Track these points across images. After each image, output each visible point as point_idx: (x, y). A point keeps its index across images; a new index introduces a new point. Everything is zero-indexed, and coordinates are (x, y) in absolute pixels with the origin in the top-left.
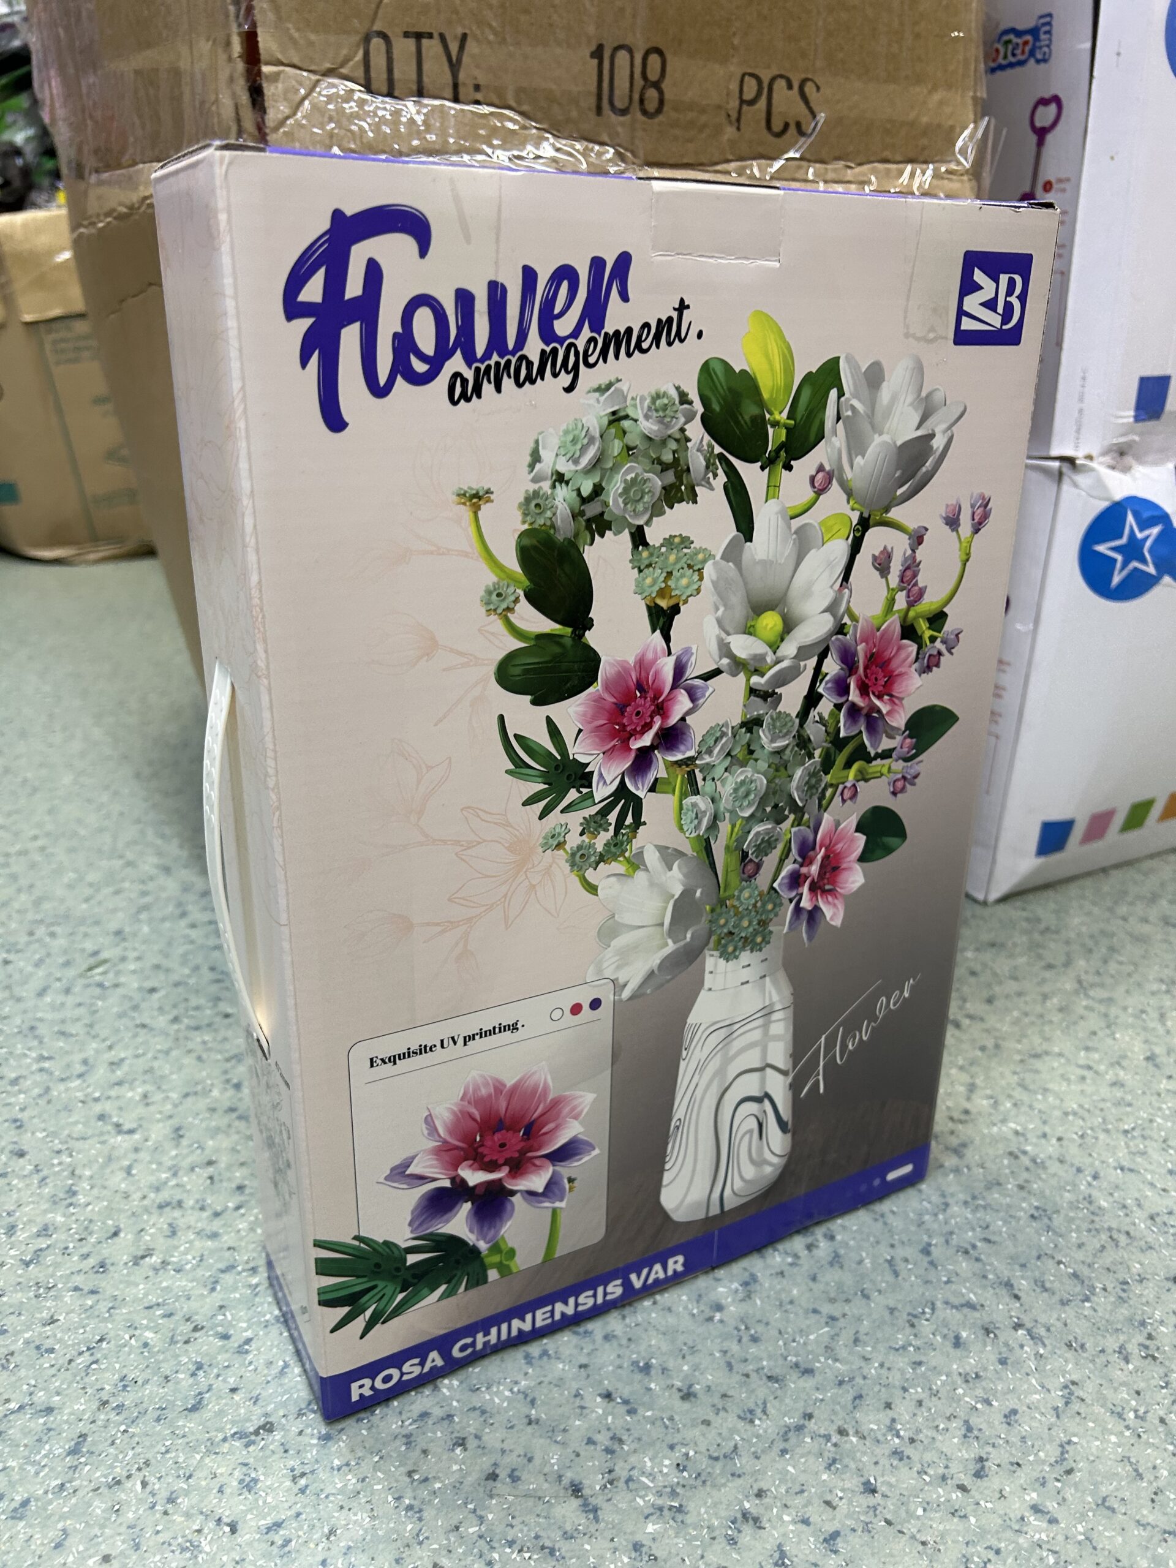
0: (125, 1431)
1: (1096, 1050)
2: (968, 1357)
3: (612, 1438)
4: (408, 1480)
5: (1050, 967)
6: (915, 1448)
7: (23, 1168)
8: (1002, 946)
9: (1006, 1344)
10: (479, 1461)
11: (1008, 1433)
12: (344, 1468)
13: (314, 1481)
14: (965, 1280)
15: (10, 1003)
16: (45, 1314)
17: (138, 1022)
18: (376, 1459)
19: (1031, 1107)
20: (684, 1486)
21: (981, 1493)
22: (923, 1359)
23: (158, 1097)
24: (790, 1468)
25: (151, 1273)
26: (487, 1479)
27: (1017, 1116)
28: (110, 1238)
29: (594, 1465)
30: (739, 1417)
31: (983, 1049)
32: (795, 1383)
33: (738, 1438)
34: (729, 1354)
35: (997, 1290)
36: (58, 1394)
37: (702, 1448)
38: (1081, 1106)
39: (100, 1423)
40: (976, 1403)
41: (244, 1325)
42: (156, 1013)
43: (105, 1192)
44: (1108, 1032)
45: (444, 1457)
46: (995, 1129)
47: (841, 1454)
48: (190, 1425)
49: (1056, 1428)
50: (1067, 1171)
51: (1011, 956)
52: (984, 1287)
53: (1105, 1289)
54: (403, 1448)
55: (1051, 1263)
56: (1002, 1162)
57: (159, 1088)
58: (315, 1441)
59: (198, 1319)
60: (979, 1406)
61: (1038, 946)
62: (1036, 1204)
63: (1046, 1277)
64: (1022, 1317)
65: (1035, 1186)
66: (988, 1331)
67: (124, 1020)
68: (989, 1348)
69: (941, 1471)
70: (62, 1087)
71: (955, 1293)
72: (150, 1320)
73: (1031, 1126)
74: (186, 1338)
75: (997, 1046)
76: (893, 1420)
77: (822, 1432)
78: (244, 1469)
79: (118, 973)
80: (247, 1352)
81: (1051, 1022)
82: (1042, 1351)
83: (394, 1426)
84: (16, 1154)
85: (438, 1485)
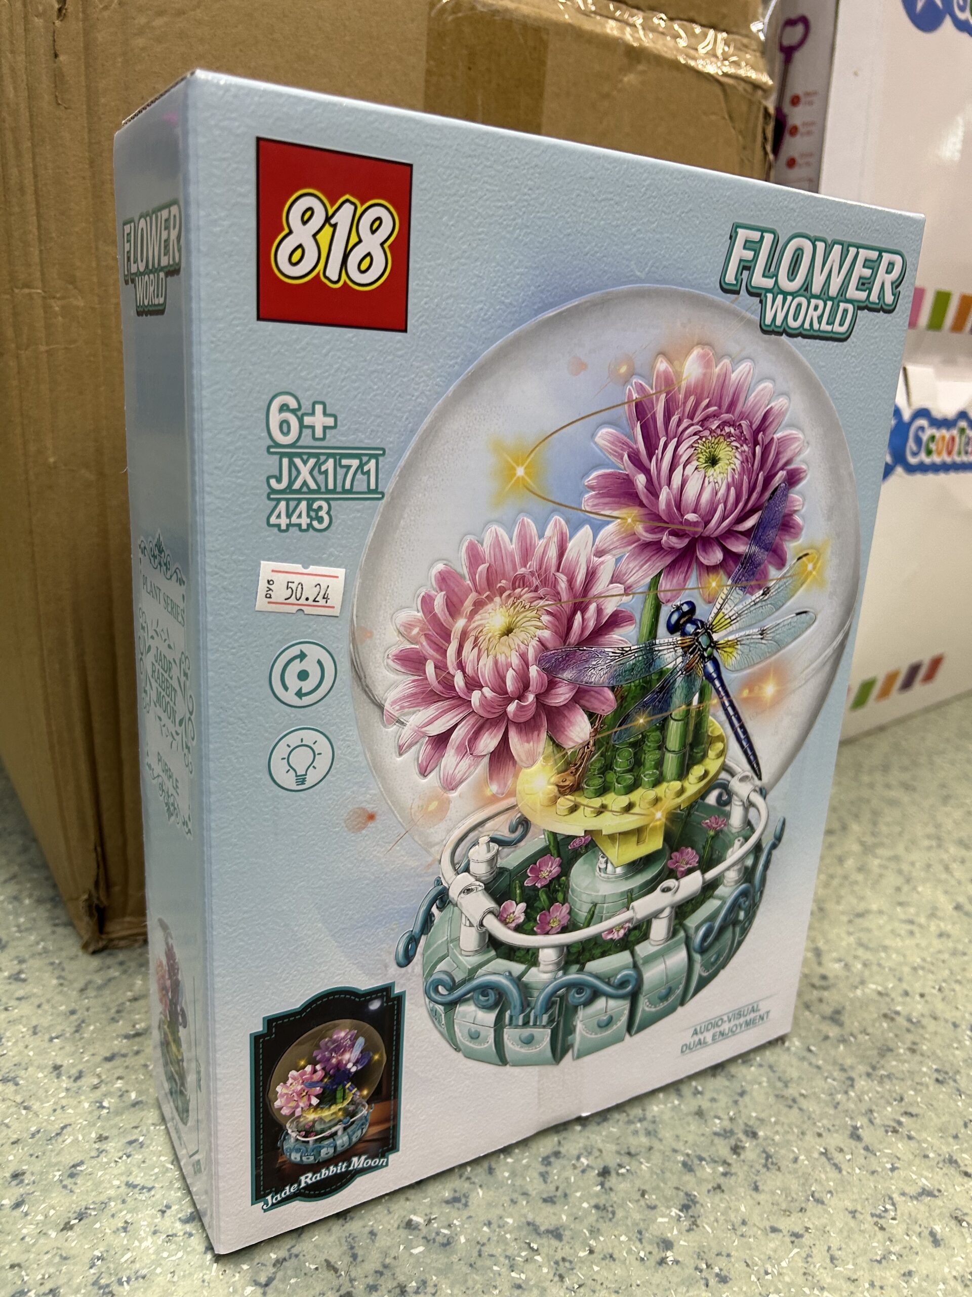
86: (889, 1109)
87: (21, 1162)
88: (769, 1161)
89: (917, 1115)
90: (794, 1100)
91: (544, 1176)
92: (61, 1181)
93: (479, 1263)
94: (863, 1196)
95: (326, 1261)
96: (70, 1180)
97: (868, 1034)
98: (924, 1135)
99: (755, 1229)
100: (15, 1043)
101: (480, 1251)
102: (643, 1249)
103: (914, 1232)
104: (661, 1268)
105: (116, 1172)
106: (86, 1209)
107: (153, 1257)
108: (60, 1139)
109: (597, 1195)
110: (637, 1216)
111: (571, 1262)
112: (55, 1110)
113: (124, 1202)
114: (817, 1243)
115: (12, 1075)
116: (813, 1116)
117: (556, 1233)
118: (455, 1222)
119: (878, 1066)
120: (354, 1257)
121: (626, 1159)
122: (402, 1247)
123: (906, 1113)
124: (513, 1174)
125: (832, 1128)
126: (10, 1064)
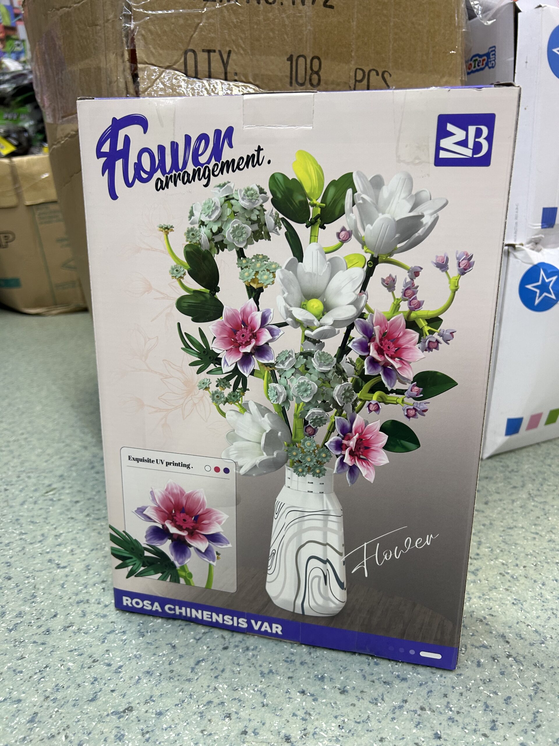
0: (57, 711)
1: (540, 525)
2: (485, 671)
3: (305, 713)
4: (201, 734)
5: (515, 487)
6: (460, 716)
7: (10, 585)
8: (491, 478)
9: (504, 665)
10: (237, 725)
11: (506, 708)
12: (168, 729)
13: (153, 735)
14: (482, 634)
15: (7, 508)
16: (19, 654)
17: (69, 516)
18: (185, 724)
19: (509, 552)
20: (342, 736)
21: (495, 738)
22: (463, 673)
23: (78, 551)
24: (397, 727)
25: (72, 634)
26: (242, 734)
27: (502, 556)
28: (53, 618)
29: (296, 726)
30: (370, 702)
31: (484, 525)
32: (397, 685)
33: (370, 713)
34: (364, 671)
35: (498, 639)
36: (24, 693)
37: (351, 717)
38: (534, 551)
39: (44, 707)
40: (490, 693)
41: (119, 659)
42: (78, 512)
43: (51, 596)
44: (545, 517)
45: (220, 723)
46: (492, 562)
47: (423, 720)
48: (90, 708)
49: (530, 706)
50: (529, 582)
51: (496, 483)
52: (491, 638)
53: (552, 638)
54: (199, 719)
55: (523, 625)
56: (496, 577)
57: (79, 547)
58: (154, 716)
59: (96, 656)
60: (491, 695)
61: (508, 478)
62: (515, 598)
63: (521, 632)
64: (511, 651)
65: (514, 589)
66: (494, 659)
67: (62, 516)
68: (495, 667)
69: (474, 727)
70: (31, 547)
71: (476, 640)
72: (71, 657)
73: (510, 561)
74: (89, 666)
75: (491, 524)
76: (448, 703)
77: (412, 709)
78: (118, 730)
79: (60, 494)
80: (120, 672)
81: (517, 513)
82: (522, 668)
83: (194, 708)
84: (7, 578)
85: (216, 737)
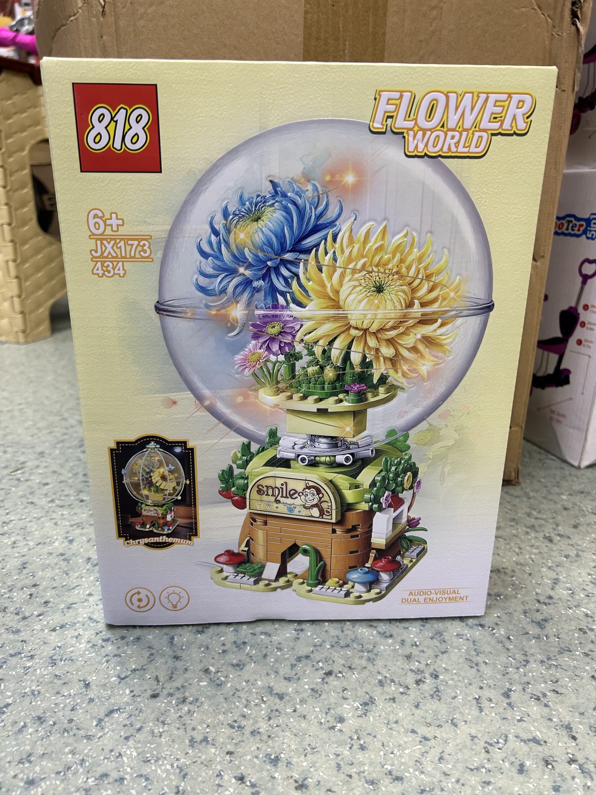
86: (543, 685)
87: (51, 597)
88: (436, 694)
89: (561, 693)
90: (477, 665)
91: (293, 666)
92: (63, 609)
93: (230, 699)
94: (487, 730)
95: (157, 676)
96: (67, 610)
97: (558, 638)
98: (558, 707)
99: (401, 727)
100: (78, 545)
101: (235, 693)
102: (325, 718)
103: (509, 760)
104: (329, 731)
105: (87, 611)
106: (66, 624)
107: (81, 652)
108: (73, 591)
109: (317, 684)
110: (333, 700)
111: (280, 713)
112: (78, 577)
113: (83, 625)
114: (437, 747)
115: (69, 558)
116: (484, 676)
117: (281, 697)
118: (231, 676)
119: (553, 658)
120: (171, 678)
121: (346, 670)
122: (196, 680)
123: (554, 690)
124: (276, 661)
125: (492, 686)
126: (71, 553)
